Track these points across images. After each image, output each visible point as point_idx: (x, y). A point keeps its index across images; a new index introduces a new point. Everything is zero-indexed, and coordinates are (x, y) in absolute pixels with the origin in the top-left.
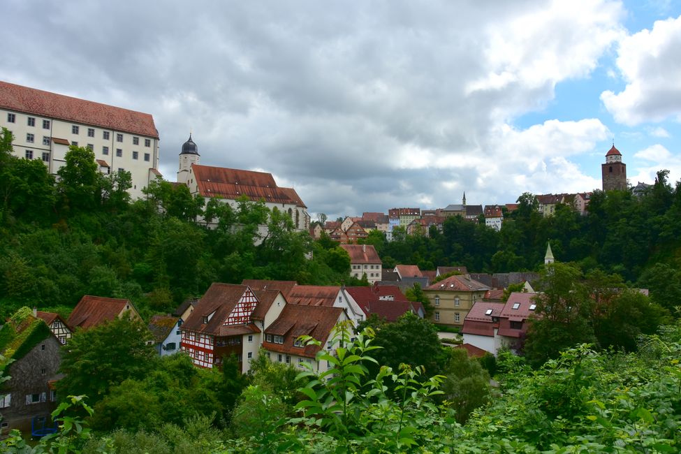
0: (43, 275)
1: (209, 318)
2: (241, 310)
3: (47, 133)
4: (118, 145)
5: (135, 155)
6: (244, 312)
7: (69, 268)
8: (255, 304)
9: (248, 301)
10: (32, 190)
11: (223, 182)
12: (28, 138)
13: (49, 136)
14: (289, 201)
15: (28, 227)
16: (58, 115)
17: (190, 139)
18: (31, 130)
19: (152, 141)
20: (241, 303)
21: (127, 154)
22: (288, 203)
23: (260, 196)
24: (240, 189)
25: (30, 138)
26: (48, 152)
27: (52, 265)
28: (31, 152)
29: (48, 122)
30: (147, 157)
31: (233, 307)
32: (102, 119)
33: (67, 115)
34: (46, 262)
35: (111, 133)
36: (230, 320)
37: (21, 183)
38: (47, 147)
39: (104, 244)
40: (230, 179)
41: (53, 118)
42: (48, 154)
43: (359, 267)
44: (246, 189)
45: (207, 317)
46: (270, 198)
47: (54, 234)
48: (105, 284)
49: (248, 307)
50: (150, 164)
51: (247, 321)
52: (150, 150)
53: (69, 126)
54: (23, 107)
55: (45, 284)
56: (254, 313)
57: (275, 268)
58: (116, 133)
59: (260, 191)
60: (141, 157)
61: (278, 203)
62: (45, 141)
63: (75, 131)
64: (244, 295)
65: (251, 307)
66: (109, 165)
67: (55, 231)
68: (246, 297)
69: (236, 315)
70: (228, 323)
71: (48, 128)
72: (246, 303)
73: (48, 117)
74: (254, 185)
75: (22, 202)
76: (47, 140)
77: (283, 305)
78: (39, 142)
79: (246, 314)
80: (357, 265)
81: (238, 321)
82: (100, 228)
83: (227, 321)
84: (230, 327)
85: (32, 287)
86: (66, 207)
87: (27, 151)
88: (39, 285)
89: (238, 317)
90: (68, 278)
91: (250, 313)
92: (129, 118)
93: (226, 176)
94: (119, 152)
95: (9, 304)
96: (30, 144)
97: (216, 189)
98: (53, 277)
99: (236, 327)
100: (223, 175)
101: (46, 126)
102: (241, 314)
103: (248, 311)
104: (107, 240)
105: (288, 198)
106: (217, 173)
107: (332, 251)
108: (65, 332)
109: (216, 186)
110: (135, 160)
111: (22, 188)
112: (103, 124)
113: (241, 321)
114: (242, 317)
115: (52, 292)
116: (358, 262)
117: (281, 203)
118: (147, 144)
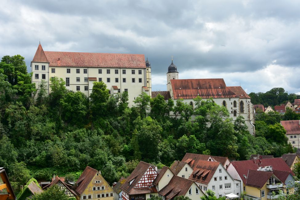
0: (72, 155)
1: (131, 183)
2: (146, 179)
3: (86, 75)
4: (124, 76)
5: (133, 80)
6: (148, 180)
7: (87, 150)
8: (156, 175)
9: (151, 173)
10: (73, 109)
11: (189, 89)
12: (77, 80)
13: (87, 77)
14: (234, 96)
15: (72, 128)
16: (91, 65)
17: (172, 63)
18: (78, 75)
19: (143, 71)
20: (146, 175)
21: (129, 80)
22: (233, 98)
23: (213, 95)
24: (200, 92)
25: (78, 80)
26: (87, 85)
27: (79, 149)
28: (79, 87)
29: (86, 70)
30: (140, 80)
31: (141, 177)
32: (114, 63)
33: (96, 64)
34: (76, 147)
35: (119, 70)
36: (139, 185)
37: (68, 106)
38: (86, 83)
39: (110, 135)
40: (195, 86)
41: (88, 67)
42: (87, 87)
43: (295, 137)
44: (204, 91)
45: (129, 182)
46: (221, 95)
47: (83, 131)
48: (101, 159)
49: (151, 177)
50: (142, 84)
51: (151, 185)
52: (141, 76)
53: (97, 70)
54: (74, 64)
55: (72, 160)
56: (155, 180)
57: (213, 143)
58: (122, 70)
59: (214, 91)
60: (137, 80)
61: (226, 98)
62: (85, 80)
63: (100, 72)
64: (148, 170)
65: (153, 177)
66: (119, 88)
67: (85, 129)
68: (149, 171)
69: (143, 182)
70: (138, 186)
71: (86, 73)
72: (150, 175)
73: (86, 67)
74: (210, 88)
75: (69, 116)
76: (87, 80)
77: (171, 176)
78: (82, 81)
79: (150, 181)
80: (293, 136)
81: (145, 186)
82: (109, 126)
83: (137, 185)
84: (139, 189)
85: (65, 162)
86: (91, 116)
87: (77, 87)
88: (69, 161)
89: (145, 183)
90: (84, 156)
91: (152, 181)
92: (130, 59)
93: (192, 84)
94: (124, 80)
95: (55, 171)
96: (78, 83)
97: (185, 94)
98: (77, 156)
99: (142, 189)
100: (190, 84)
101: (85, 72)
102: (146, 181)
103: (151, 180)
104: (112, 132)
105: (234, 94)
106: (186, 83)
107: (272, 127)
108: (64, 188)
109: (184, 92)
110: (134, 83)
111: (68, 109)
112: (115, 65)
113: (147, 185)
114: (147, 183)
115: (76, 164)
116: (294, 132)
117: (228, 98)
118: (140, 73)
